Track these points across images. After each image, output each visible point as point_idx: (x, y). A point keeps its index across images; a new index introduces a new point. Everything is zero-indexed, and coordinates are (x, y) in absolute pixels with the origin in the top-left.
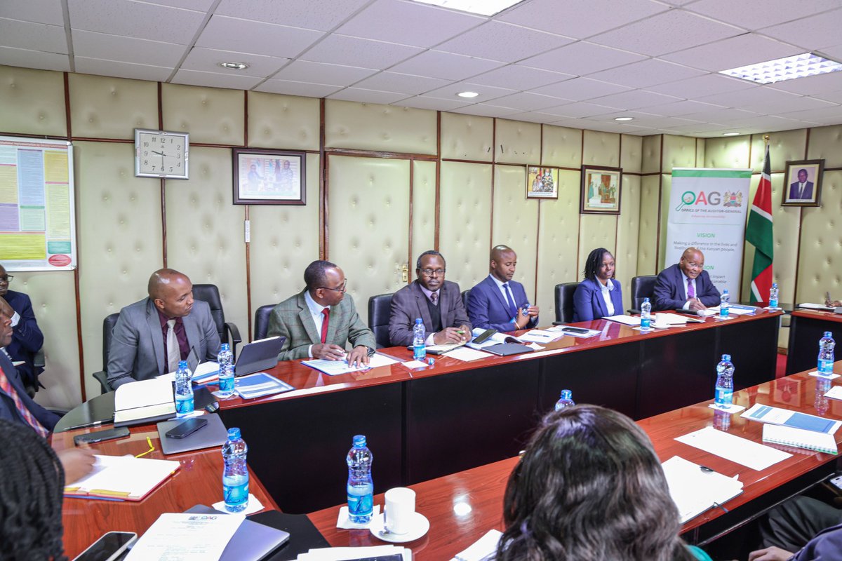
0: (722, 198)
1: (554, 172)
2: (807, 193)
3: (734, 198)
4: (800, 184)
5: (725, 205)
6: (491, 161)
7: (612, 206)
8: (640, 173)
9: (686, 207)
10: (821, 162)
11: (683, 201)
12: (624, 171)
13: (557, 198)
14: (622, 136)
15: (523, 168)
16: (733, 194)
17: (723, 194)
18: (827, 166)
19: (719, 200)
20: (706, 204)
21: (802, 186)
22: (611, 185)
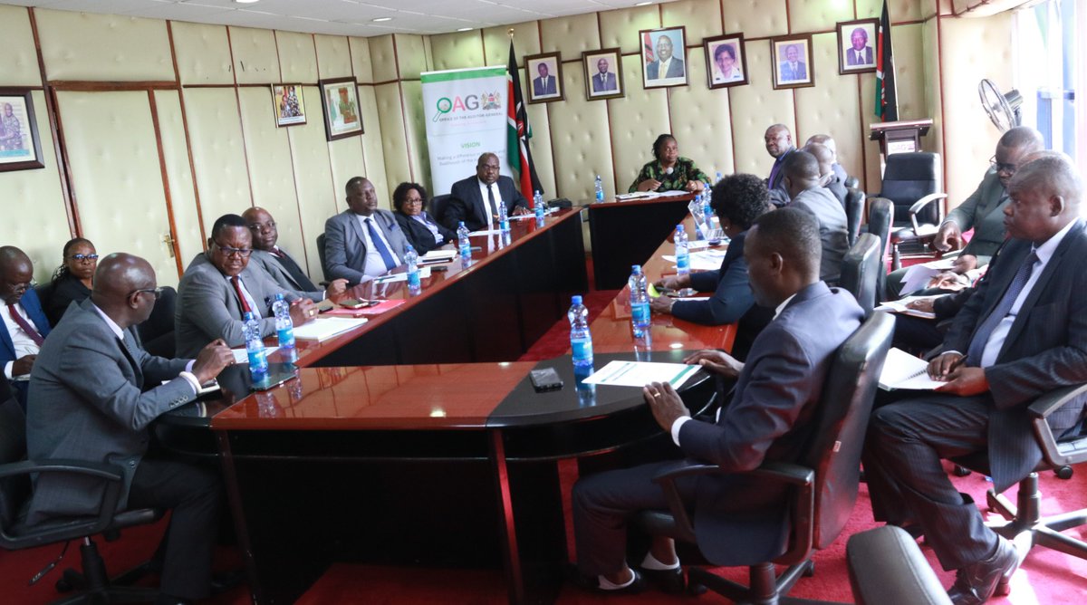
0: (479, 101)
1: (298, 89)
2: (551, 89)
3: (493, 99)
4: (542, 79)
5: (485, 108)
6: (233, 83)
7: (354, 126)
8: (372, 82)
9: (443, 116)
10: (557, 54)
11: (439, 109)
12: (358, 81)
13: (305, 123)
14: (350, 39)
15: (266, 89)
16: (491, 95)
17: (479, 97)
18: (564, 58)
19: (477, 103)
20: (464, 109)
21: (545, 81)
22: (350, 100)
